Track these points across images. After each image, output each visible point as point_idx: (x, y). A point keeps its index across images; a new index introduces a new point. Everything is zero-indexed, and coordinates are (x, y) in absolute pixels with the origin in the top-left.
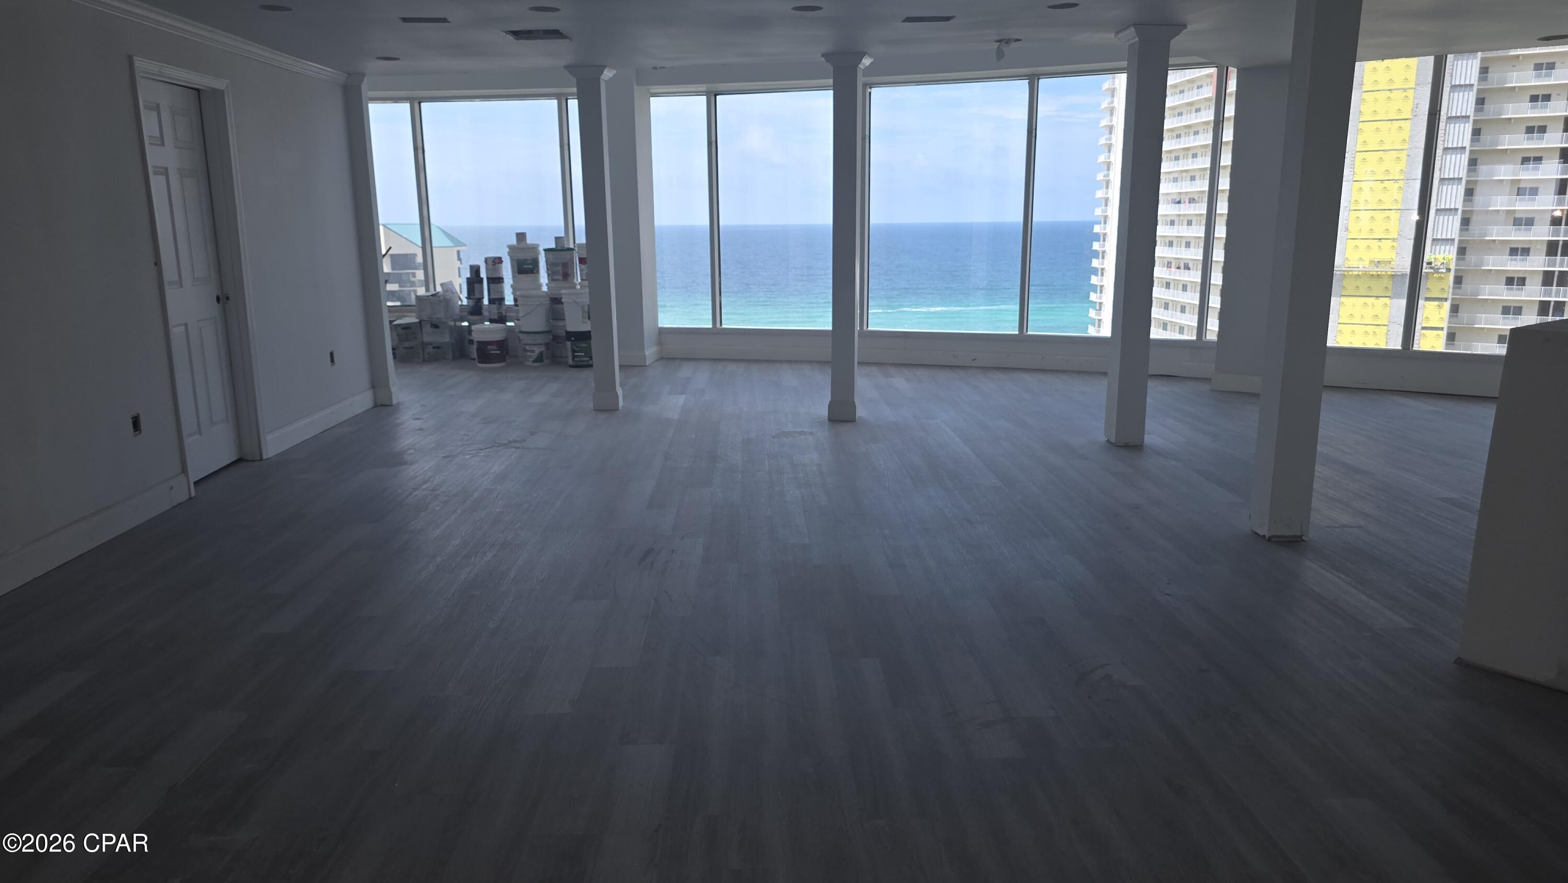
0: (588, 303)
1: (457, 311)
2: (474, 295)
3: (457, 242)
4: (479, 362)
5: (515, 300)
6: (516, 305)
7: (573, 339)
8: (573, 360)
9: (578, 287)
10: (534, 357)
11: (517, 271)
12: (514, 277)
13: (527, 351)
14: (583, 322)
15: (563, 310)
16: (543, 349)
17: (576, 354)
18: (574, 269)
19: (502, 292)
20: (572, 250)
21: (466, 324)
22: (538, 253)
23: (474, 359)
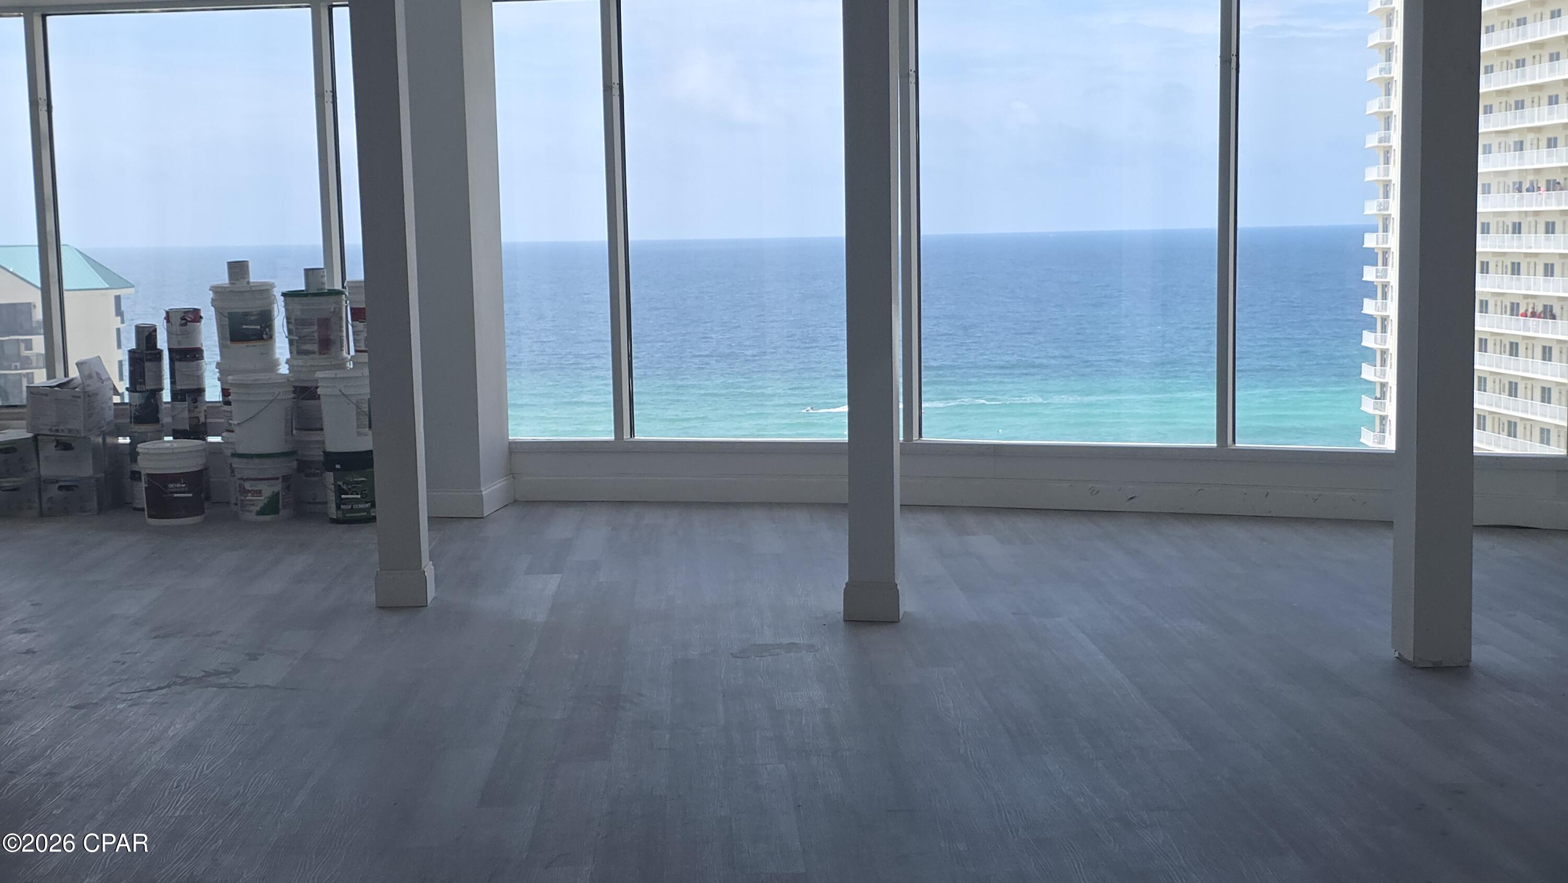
0: (369, 396)
1: (109, 415)
2: (144, 383)
3: (114, 280)
4: (150, 516)
5: (225, 392)
6: (227, 403)
7: (338, 466)
8: (338, 508)
9: (350, 365)
10: (261, 505)
11: (228, 336)
12: (222, 347)
13: (245, 492)
14: (359, 434)
15: (319, 410)
16: (278, 487)
17: (343, 496)
18: (341, 331)
19: (200, 378)
20: (339, 293)
21: (124, 440)
22: (271, 301)
23: (143, 510)
